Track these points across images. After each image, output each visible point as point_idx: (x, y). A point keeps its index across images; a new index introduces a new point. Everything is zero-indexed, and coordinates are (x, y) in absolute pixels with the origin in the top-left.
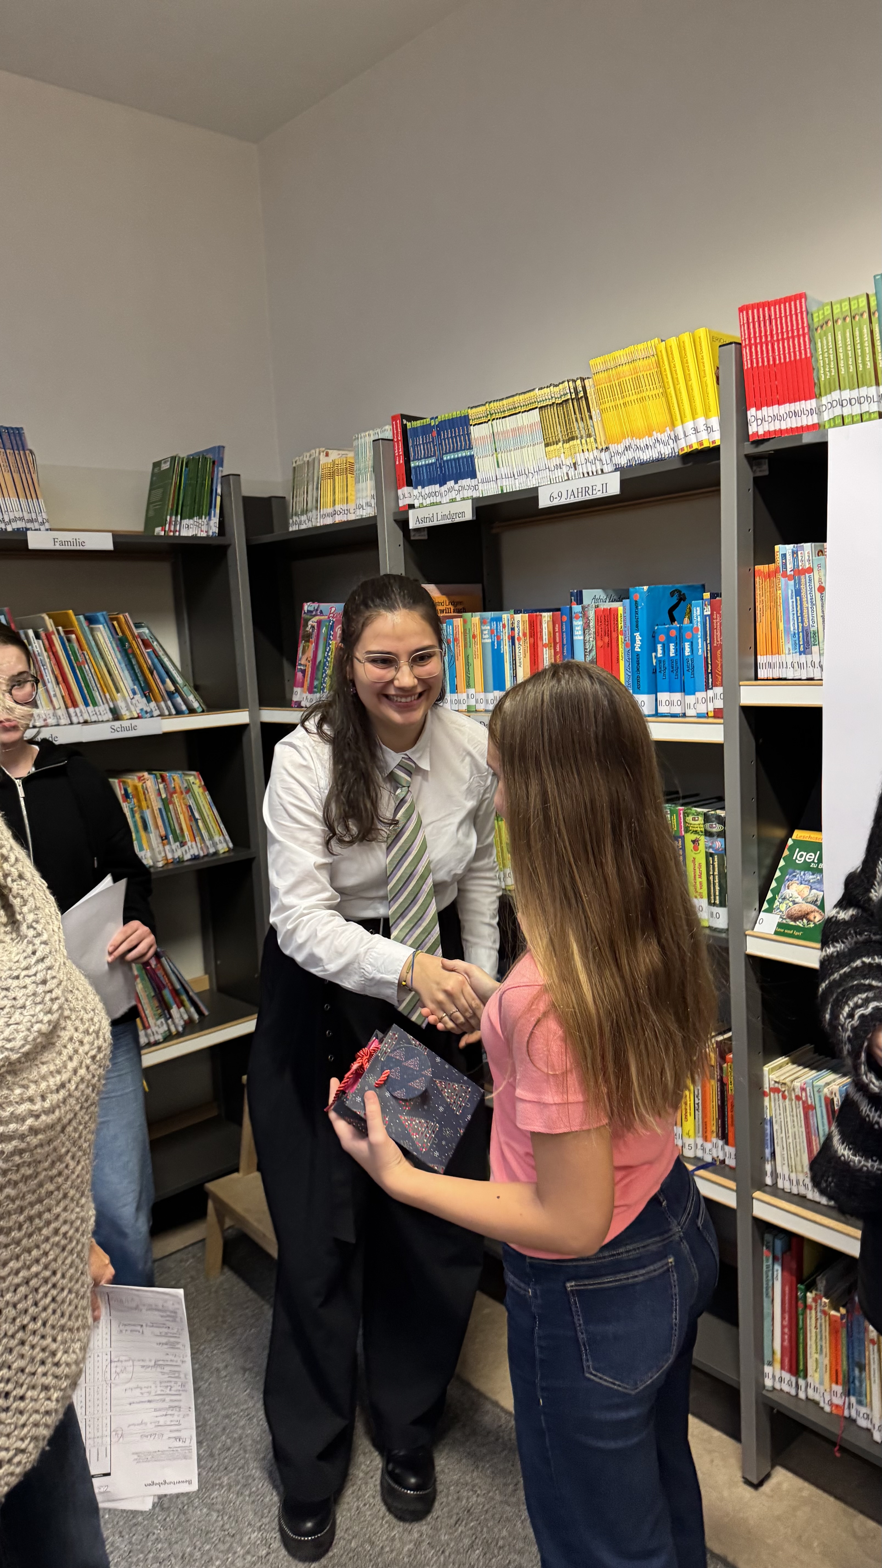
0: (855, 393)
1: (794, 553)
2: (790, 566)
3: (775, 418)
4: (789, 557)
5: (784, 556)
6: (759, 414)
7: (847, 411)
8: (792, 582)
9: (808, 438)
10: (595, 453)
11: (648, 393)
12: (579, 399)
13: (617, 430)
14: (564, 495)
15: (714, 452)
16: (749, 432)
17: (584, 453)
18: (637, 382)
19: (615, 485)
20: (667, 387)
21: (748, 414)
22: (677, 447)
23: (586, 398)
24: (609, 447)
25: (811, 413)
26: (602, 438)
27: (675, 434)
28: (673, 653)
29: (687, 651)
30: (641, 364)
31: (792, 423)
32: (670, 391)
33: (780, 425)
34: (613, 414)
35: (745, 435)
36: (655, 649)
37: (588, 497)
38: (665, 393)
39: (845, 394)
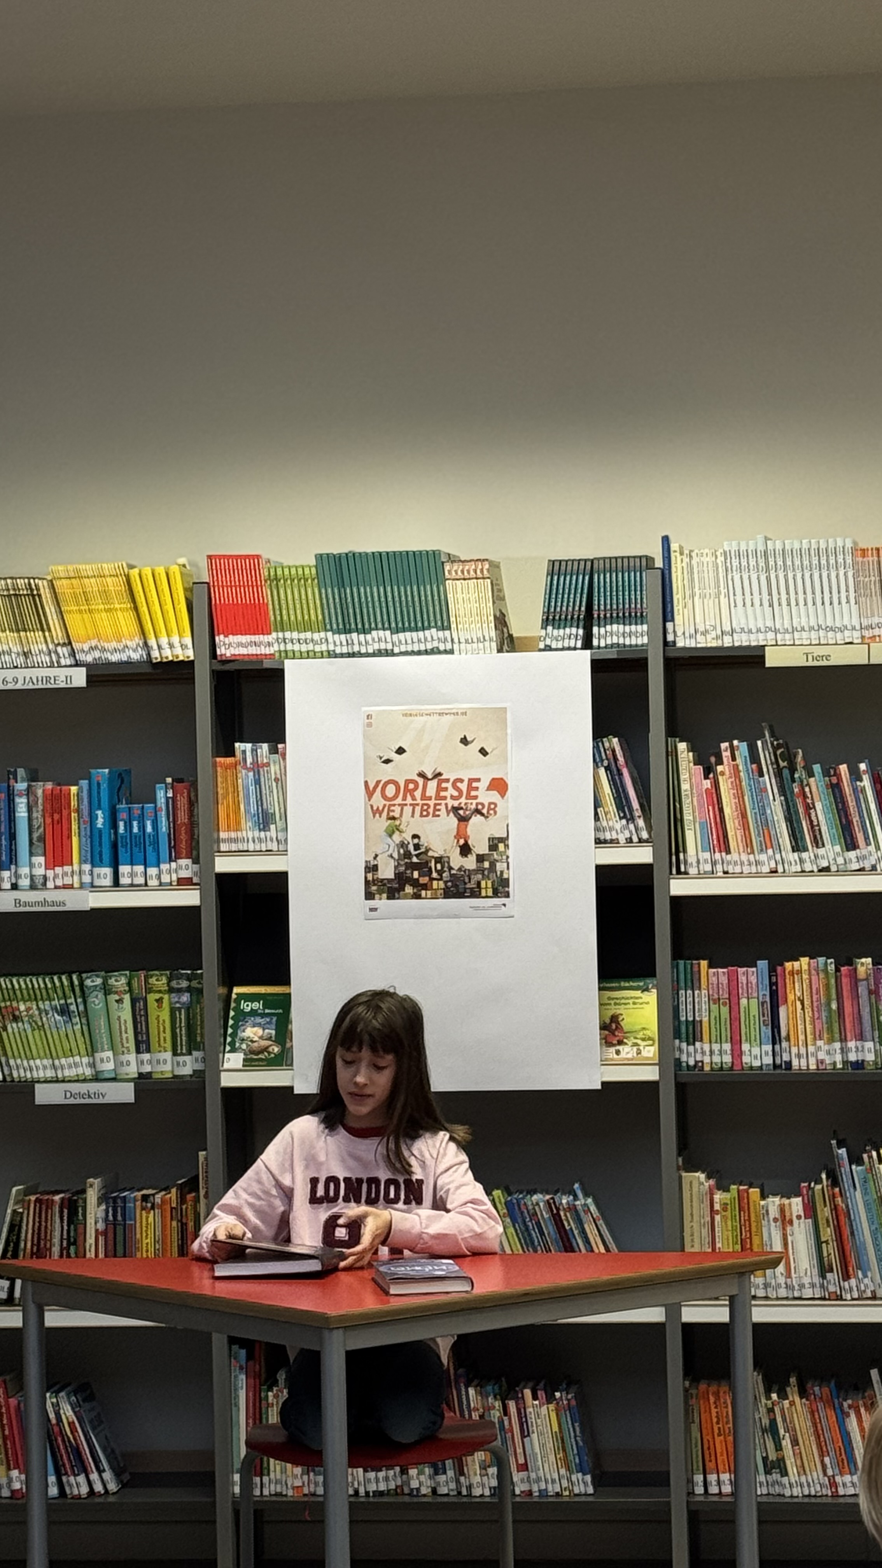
0: (302, 636)
1: (254, 751)
2: (249, 760)
3: (240, 645)
4: (249, 754)
5: (244, 752)
6: (227, 640)
7: (296, 647)
8: (251, 774)
9: (267, 664)
10: (51, 646)
11: (117, 606)
12: (33, 596)
13: (82, 632)
14: (21, 682)
15: (189, 665)
16: (218, 653)
17: (37, 642)
18: (105, 594)
19: (79, 678)
20: (139, 605)
21: (217, 638)
22: (149, 655)
23: (39, 596)
24: (70, 643)
25: (269, 644)
26: (60, 635)
27: (146, 644)
28: (135, 830)
29: (149, 829)
30: (109, 580)
31: (253, 650)
32: (144, 609)
33: (243, 651)
34: (78, 616)
35: (213, 654)
36: (115, 826)
37: (49, 686)
38: (136, 609)
39: (295, 635)
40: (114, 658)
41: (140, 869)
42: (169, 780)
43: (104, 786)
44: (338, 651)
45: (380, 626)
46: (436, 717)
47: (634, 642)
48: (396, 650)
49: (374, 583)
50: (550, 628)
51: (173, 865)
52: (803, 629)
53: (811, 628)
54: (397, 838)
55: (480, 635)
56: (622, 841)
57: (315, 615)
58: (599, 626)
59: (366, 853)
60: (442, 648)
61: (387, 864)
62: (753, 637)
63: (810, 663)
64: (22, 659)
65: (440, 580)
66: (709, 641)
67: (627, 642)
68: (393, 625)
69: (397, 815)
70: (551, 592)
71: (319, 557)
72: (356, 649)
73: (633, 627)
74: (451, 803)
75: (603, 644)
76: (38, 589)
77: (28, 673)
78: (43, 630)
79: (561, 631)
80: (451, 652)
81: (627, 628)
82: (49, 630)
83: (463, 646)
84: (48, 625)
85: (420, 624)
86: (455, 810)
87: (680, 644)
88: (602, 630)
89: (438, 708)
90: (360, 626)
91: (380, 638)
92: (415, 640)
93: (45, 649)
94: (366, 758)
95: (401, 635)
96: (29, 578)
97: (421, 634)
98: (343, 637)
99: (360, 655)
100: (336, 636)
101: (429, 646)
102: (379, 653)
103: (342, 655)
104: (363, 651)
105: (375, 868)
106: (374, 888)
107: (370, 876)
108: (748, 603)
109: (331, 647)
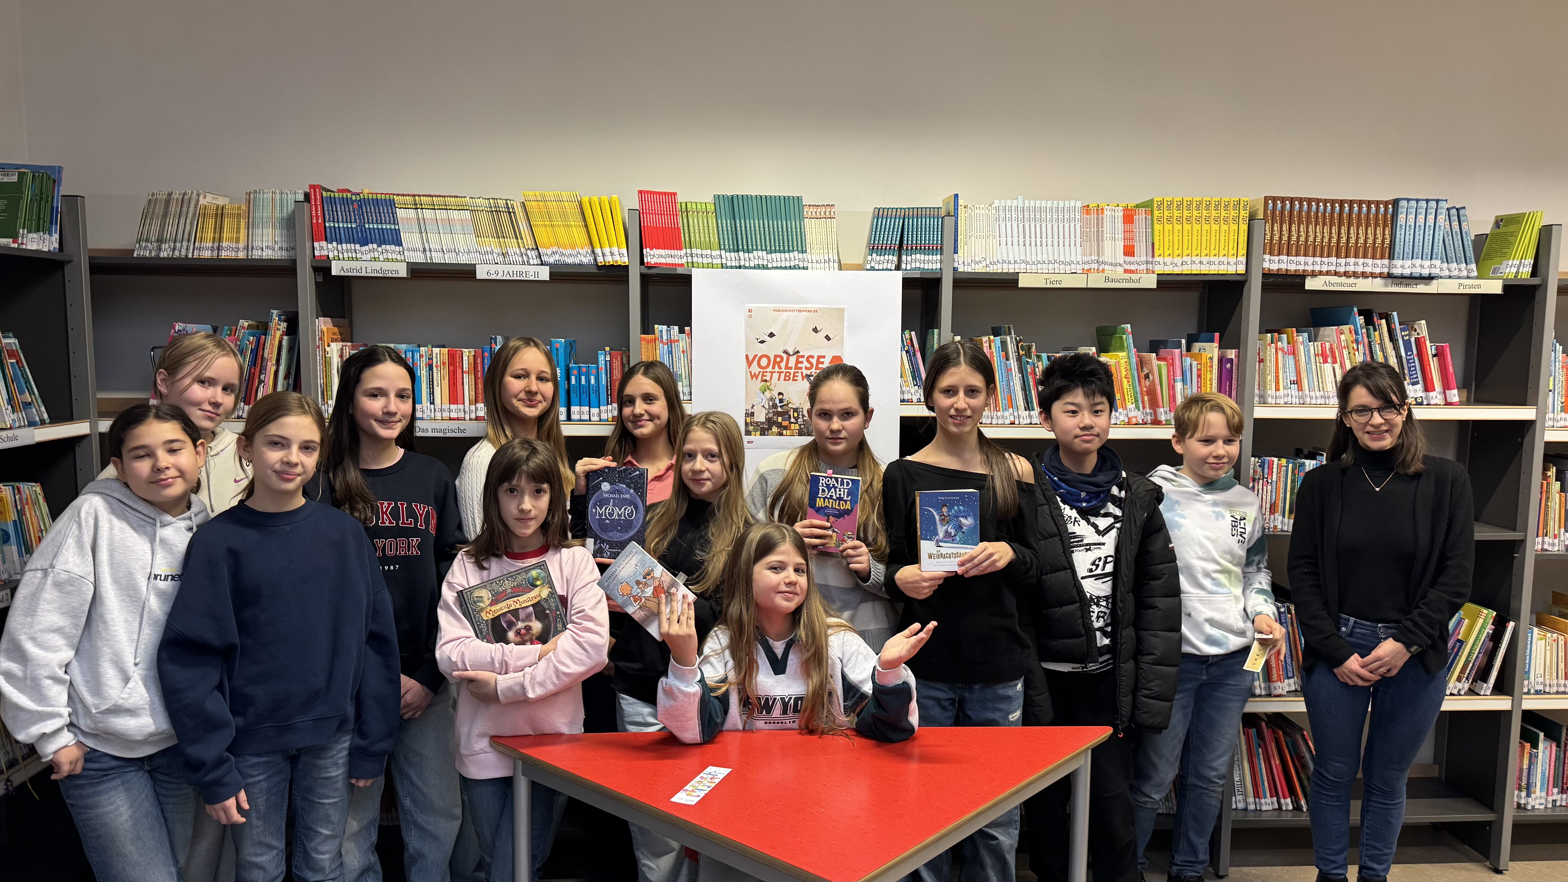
0: (704, 252)
1: (669, 331)
2: (665, 337)
3: (661, 256)
4: (664, 333)
5: (661, 331)
6: (652, 252)
7: (700, 260)
8: (666, 347)
9: (680, 271)
10: (523, 250)
11: (572, 223)
12: (509, 213)
13: (546, 240)
14: (501, 273)
15: (626, 268)
16: (645, 261)
17: (513, 248)
18: (564, 215)
19: (544, 274)
20: (589, 223)
21: (644, 250)
22: (595, 260)
23: (514, 213)
24: (537, 249)
25: (681, 257)
26: (529, 242)
27: (593, 252)
28: (583, 382)
29: (593, 381)
30: (566, 203)
31: (670, 261)
32: (592, 226)
33: (663, 261)
34: (542, 229)
35: (642, 262)
36: (568, 379)
37: (522, 278)
38: (586, 226)
39: (699, 252)
40: (570, 261)
41: (586, 409)
42: (607, 349)
43: (561, 351)
44: (729, 264)
45: (759, 248)
46: (796, 313)
47: (930, 267)
48: (770, 266)
49: (756, 217)
50: (874, 255)
51: (610, 407)
52: (1044, 262)
53: (1050, 262)
54: (768, 394)
55: (826, 258)
56: (915, 400)
57: (714, 239)
58: (907, 255)
59: (746, 404)
60: (801, 266)
61: (761, 412)
62: (1011, 266)
63: (1049, 286)
64: (501, 258)
65: (801, 218)
66: (980, 268)
67: (926, 267)
68: (768, 248)
69: (768, 378)
70: (875, 230)
71: (717, 197)
72: (742, 263)
73: (931, 257)
74: (805, 372)
75: (909, 267)
76: (513, 208)
77: (508, 268)
78: (517, 238)
79: (882, 257)
80: (807, 268)
81: (927, 257)
82: (522, 238)
83: (814, 265)
84: (520, 234)
85: (786, 248)
86: (808, 376)
87: (961, 269)
88: (909, 258)
89: (798, 307)
90: (745, 247)
91: (759, 256)
92: (783, 259)
93: (518, 252)
94: (747, 338)
95: (773, 255)
96: (506, 200)
97: (787, 255)
98: (732, 254)
99: (746, 268)
100: (728, 254)
101: (792, 264)
102: (757, 267)
103: (732, 267)
104: (747, 265)
105: (752, 414)
106: (751, 428)
107: (748, 420)
108: (1009, 243)
109: (724, 261)
